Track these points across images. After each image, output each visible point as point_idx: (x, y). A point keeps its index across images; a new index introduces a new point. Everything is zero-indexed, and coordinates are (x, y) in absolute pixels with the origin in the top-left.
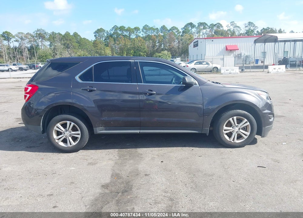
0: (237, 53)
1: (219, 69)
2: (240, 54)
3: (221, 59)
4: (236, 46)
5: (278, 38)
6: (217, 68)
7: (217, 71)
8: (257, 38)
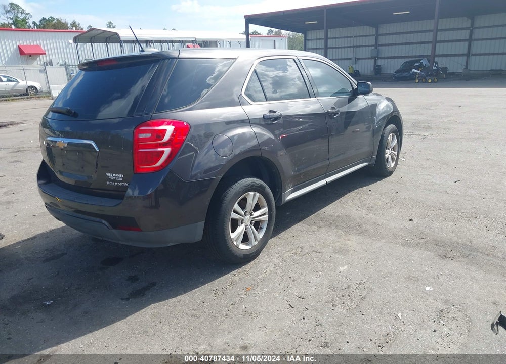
0: (43, 59)
1: (39, 89)
2: (49, 62)
3: (40, 71)
4: (39, 47)
5: (120, 36)
6: (36, 88)
7: (35, 95)
8: (78, 34)
